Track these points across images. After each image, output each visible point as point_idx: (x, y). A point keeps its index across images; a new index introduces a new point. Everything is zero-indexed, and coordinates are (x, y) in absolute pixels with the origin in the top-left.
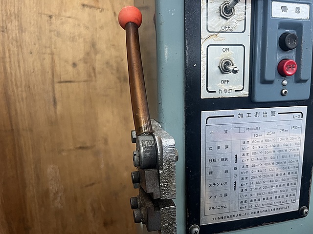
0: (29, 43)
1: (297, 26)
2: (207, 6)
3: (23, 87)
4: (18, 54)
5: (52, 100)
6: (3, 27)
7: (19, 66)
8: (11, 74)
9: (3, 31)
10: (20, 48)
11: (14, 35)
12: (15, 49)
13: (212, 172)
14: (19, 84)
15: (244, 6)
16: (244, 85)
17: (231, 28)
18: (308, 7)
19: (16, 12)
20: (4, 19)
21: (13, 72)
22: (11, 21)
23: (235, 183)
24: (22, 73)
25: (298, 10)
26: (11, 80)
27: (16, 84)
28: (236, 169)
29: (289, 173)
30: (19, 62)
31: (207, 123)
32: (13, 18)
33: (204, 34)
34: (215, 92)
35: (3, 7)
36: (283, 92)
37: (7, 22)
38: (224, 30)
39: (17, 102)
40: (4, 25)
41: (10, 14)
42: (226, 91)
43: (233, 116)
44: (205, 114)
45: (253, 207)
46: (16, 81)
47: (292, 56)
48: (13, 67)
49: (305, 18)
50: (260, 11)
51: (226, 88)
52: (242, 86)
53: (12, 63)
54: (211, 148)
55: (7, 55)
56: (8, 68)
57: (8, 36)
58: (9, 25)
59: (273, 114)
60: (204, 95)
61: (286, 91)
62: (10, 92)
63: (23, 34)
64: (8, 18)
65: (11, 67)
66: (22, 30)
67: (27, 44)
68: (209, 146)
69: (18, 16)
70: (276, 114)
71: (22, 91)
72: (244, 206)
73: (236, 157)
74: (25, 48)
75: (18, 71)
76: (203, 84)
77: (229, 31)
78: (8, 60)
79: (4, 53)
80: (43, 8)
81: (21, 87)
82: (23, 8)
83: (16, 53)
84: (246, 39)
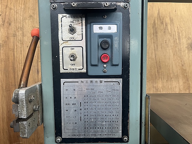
0: (27, 42)
1: (110, 36)
2: (62, 28)
3: (22, 64)
4: (21, 48)
5: (36, 71)
6: (14, 34)
7: (21, 53)
8: (17, 57)
9: (14, 36)
10: (22, 44)
11: (20, 38)
12: (20, 45)
13: (67, 110)
14: (20, 62)
15: (81, 27)
16: (83, 67)
17: (75, 38)
18: (116, 26)
19: (21, 27)
20: (15, 30)
21: (18, 56)
22: (19, 31)
23: (81, 117)
24: (22, 57)
25: (110, 28)
26: (17, 60)
27: (19, 62)
28: (81, 110)
29: (113, 115)
30: (21, 51)
31: (64, 85)
32: (19, 30)
33: (61, 42)
34: (67, 69)
35: (15, 25)
36: (104, 70)
37: (16, 32)
38: (71, 40)
39: (19, 71)
40: (15, 33)
41: (18, 28)
42: (73, 69)
43: (78, 82)
44: (63, 81)
45: (92, 132)
46: (19, 61)
47: (108, 52)
48: (18, 54)
49: (114, 32)
50: (89, 30)
51: (74, 68)
52: (82, 67)
53: (18, 52)
54: (66, 98)
55: (16, 48)
56: (16, 54)
57: (16, 39)
58: (17, 33)
59: (101, 82)
60: (62, 71)
61: (105, 70)
62: (16, 66)
63: (24, 37)
64: (17, 30)
65: (17, 53)
66: (24, 36)
67: (26, 42)
68: (65, 96)
69: (22, 29)
70: (103, 82)
71: (22, 66)
72: (86, 130)
73: (81, 103)
74: (24, 44)
75: (20, 56)
76: (61, 66)
77: (74, 40)
78: (16, 50)
79: (14, 47)
80: (35, 24)
81: (21, 64)
82: (25, 24)
83: (20, 47)
84: (83, 43)
